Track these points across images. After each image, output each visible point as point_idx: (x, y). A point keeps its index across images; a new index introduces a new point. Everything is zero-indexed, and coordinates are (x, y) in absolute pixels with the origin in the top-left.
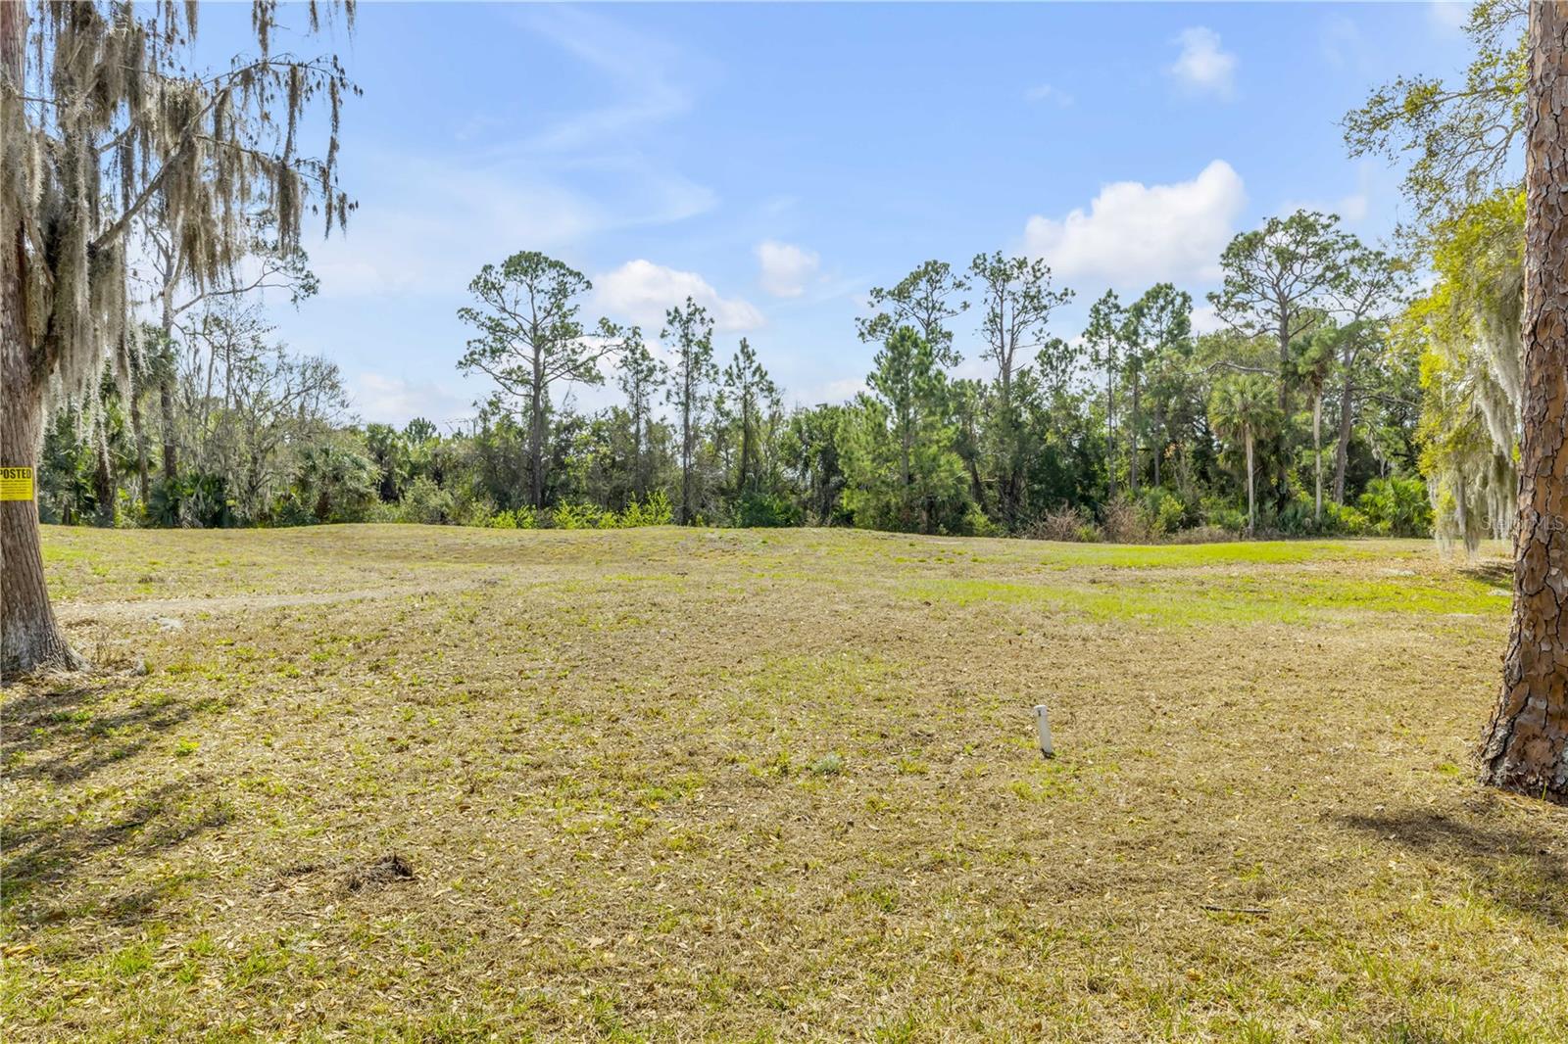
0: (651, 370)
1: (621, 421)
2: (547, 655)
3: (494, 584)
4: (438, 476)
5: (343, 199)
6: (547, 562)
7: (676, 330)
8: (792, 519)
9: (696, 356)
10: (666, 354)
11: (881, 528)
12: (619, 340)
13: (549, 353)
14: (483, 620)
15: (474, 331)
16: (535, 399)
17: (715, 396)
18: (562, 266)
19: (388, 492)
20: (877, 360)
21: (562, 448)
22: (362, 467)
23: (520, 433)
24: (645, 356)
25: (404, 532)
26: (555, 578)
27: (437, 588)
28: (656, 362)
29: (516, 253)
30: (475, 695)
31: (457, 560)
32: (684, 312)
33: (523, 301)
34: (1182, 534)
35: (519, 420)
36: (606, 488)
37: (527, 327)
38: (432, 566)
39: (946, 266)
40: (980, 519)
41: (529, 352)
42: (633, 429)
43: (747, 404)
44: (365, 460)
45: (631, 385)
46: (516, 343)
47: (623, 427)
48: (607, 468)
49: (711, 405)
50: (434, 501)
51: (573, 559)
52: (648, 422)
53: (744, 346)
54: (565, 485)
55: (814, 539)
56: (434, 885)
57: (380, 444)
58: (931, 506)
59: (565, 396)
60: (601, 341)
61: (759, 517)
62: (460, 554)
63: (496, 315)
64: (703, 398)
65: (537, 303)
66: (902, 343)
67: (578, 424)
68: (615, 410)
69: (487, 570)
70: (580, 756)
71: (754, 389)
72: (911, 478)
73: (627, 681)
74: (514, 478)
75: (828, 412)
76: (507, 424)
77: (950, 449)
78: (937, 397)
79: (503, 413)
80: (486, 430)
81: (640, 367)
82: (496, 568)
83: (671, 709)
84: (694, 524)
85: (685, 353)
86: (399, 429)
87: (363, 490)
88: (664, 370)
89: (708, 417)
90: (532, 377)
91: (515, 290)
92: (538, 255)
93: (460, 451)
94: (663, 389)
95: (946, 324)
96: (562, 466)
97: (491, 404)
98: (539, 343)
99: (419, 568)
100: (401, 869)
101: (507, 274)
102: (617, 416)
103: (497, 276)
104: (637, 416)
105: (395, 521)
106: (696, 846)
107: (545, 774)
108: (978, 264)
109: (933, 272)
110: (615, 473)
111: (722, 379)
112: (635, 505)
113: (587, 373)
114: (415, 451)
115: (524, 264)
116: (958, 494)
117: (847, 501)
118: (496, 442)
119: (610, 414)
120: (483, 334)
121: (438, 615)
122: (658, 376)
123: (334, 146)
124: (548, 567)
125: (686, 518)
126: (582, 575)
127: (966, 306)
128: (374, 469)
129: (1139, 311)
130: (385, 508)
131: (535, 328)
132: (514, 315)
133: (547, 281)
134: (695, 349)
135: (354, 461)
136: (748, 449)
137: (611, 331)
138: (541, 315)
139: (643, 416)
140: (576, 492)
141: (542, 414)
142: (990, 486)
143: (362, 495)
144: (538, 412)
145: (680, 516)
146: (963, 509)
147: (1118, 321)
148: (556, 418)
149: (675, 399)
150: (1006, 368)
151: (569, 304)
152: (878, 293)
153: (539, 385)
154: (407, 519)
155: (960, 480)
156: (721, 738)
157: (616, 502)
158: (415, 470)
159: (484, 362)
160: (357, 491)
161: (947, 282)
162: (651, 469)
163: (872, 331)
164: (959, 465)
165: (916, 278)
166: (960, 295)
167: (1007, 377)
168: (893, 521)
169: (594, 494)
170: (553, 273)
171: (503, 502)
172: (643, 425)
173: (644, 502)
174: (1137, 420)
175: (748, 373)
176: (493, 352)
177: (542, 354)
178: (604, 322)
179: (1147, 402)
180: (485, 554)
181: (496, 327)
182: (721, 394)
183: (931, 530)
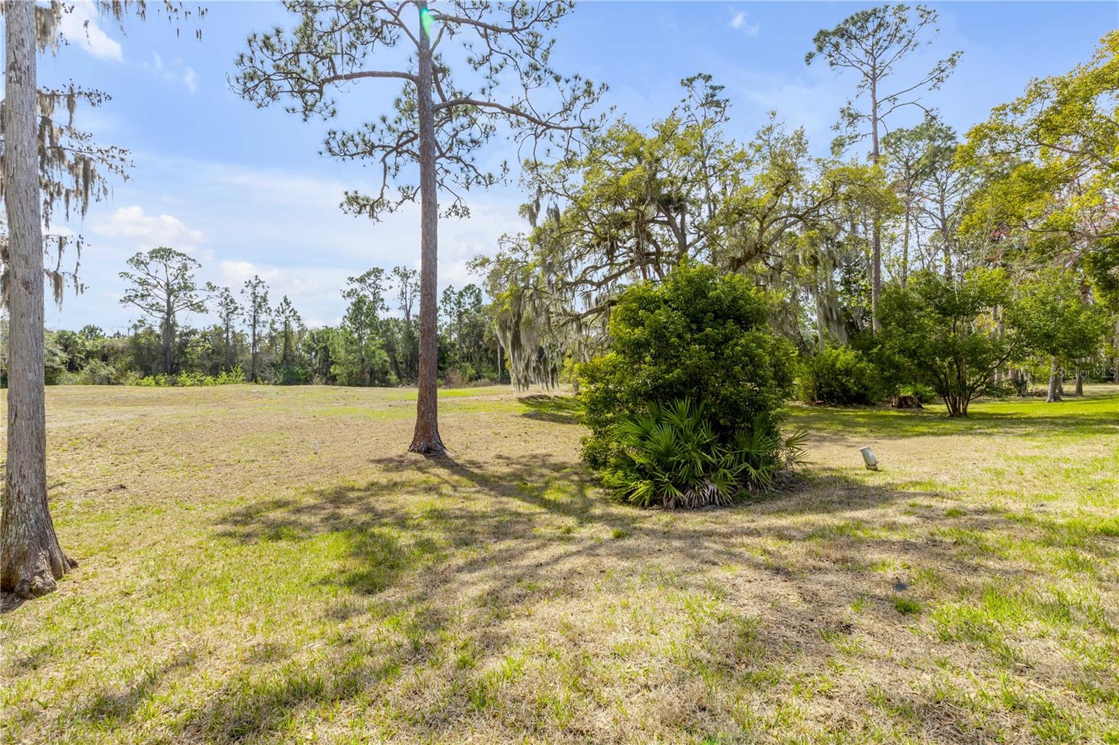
0: (236, 308)
1: (218, 332)
4: (105, 358)
7: (250, 290)
8: (307, 381)
9: (260, 303)
10: (245, 302)
11: (349, 385)
12: (217, 293)
13: (176, 297)
15: (129, 284)
16: (168, 320)
17: (270, 321)
18: (184, 255)
19: (72, 367)
20: (348, 310)
21: (183, 344)
22: (55, 355)
23: (158, 336)
24: (232, 301)
28: (238, 305)
29: (157, 247)
32: (254, 282)
33: (161, 272)
35: (158, 331)
36: (208, 364)
37: (163, 283)
39: (382, 270)
40: (394, 379)
41: (165, 297)
42: (225, 336)
43: (286, 325)
44: (58, 351)
45: (224, 315)
46: (155, 291)
47: (219, 334)
48: (208, 355)
49: (268, 325)
50: (104, 372)
52: (233, 332)
53: (285, 300)
54: (185, 362)
57: (66, 342)
58: (372, 372)
59: (185, 319)
60: (208, 293)
61: (291, 380)
63: (144, 277)
64: (264, 322)
65: (169, 273)
66: (360, 302)
67: (194, 332)
68: (215, 326)
69: (141, 409)
71: (291, 319)
72: (363, 360)
74: (154, 358)
75: (328, 330)
76: (150, 332)
77: (382, 348)
78: (375, 326)
79: (147, 326)
80: (136, 334)
81: (230, 307)
84: (256, 382)
85: (254, 302)
86: (78, 332)
87: (55, 366)
88: (242, 309)
89: (265, 331)
90: (166, 308)
91: (155, 266)
92: (170, 249)
93: (120, 345)
94: (242, 318)
95: (383, 295)
96: (183, 353)
97: (139, 321)
98: (170, 292)
101: (151, 257)
102: (216, 329)
103: (145, 258)
104: (227, 329)
105: (77, 383)
108: (396, 271)
109: (377, 272)
110: (214, 356)
111: (273, 314)
112: (224, 373)
113: (199, 308)
114: (89, 345)
115: (163, 254)
116: (384, 367)
117: (334, 370)
118: (143, 340)
119: (212, 328)
120: (136, 286)
122: (239, 311)
125: (253, 379)
127: (391, 287)
128: (63, 355)
129: (461, 294)
130: (70, 375)
131: (167, 284)
132: (155, 278)
133: (175, 263)
134: (259, 300)
135: (50, 351)
136: (287, 345)
137: (213, 288)
138: (171, 278)
139: (230, 329)
140: (191, 366)
141: (172, 327)
142: (401, 363)
143: (55, 370)
144: (169, 326)
145: (250, 377)
146: (386, 373)
147: (454, 297)
148: (180, 329)
149: (248, 322)
150: (408, 314)
151: (188, 274)
152: (351, 279)
153: (170, 312)
154: (85, 382)
155: (385, 361)
157: (214, 371)
158: (90, 355)
159: (136, 301)
160: (51, 367)
161: (383, 277)
162: (235, 355)
163: (349, 295)
164: (385, 356)
165: (369, 274)
166: (389, 283)
167: (408, 318)
168: (355, 380)
169: (202, 368)
170: (179, 258)
171: (147, 372)
172: (230, 334)
173: (229, 371)
174: (462, 338)
175: (287, 312)
176: (143, 296)
177: (172, 298)
178: (209, 284)
179: (465, 331)
181: (143, 283)
182: (273, 321)
183: (372, 385)
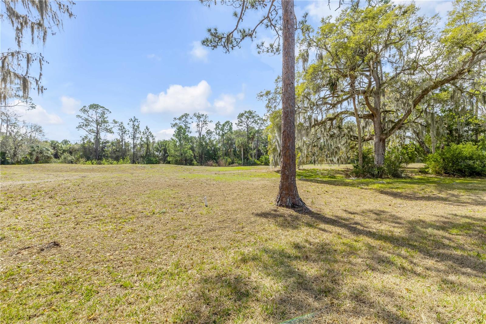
0: (125, 131)
1: (118, 142)
2: (98, 192)
3: (85, 177)
4: (71, 153)
5: (42, 87)
6: (99, 172)
7: (131, 123)
8: (157, 162)
9: (136, 129)
10: (129, 128)
11: (176, 164)
12: (118, 124)
13: (100, 126)
14: (81, 185)
15: (80, 120)
16: (97, 136)
17: (140, 137)
18: (104, 108)
19: (56, 156)
20: (175, 132)
21: (103, 148)
22: (48, 150)
23: (93, 143)
24: (124, 128)
25: (61, 166)
26: (101, 175)
27: (69, 178)
28: (127, 130)
29: (92, 104)
30: (78, 202)
31: (75, 172)
32: (133, 120)
33: (93, 115)
34: (231, 165)
35: (93, 141)
36: (114, 156)
37: (95, 120)
38: (68, 173)
39: (189, 115)
40: (195, 162)
41: (96, 126)
42: (121, 144)
43: (147, 139)
44: (50, 149)
45: (121, 134)
46: (92, 123)
47: (119, 143)
48: (114, 152)
49: (139, 139)
50: (69, 158)
51: (106, 171)
52: (125, 142)
53: (147, 128)
54: (104, 155)
55: (162, 167)
56: (65, 247)
57: (54, 145)
58: (186, 160)
59: (105, 136)
60: (114, 125)
61: (150, 162)
62: (76, 170)
63: (87, 117)
64: (137, 138)
65: (97, 115)
66: (180, 129)
67: (108, 142)
68: (117, 139)
69: (83, 174)
70: (106, 214)
71: (149, 136)
72: (182, 155)
73: (118, 197)
74: (91, 153)
75: (165, 141)
76: (90, 142)
77: (189, 149)
78: (187, 139)
79: (88, 139)
80: (84, 143)
81: (123, 130)
82: (85, 173)
83: (128, 203)
84: (135, 164)
85: (133, 128)
86: (60, 142)
87: (48, 155)
88: (129, 131)
89: (138, 142)
90: (96, 131)
91: (92, 112)
92: (98, 105)
93: (77, 147)
94: (128, 135)
95: (189, 125)
96: (104, 151)
97: (85, 137)
98: (98, 124)
99: (64, 174)
100: (56, 244)
101: (90, 108)
103: (87, 108)
105: (58, 163)
106: (133, 231)
107: (96, 219)
108: (195, 115)
109: (186, 115)
110: (117, 153)
111: (142, 134)
112: (121, 160)
113: (110, 131)
114: (64, 147)
115: (94, 107)
116: (191, 158)
117: (169, 159)
118: (86, 145)
119: (116, 140)
120: (83, 121)
121: (69, 184)
122: (127, 132)
123: (41, 75)
124: (100, 173)
125: (134, 162)
126: (108, 175)
127: (192, 122)
128: (52, 151)
129: (224, 125)
130: (55, 160)
131: (97, 121)
132: (91, 118)
133: (100, 110)
134: (136, 127)
135: (46, 149)
136: (148, 148)
137: (116, 122)
138: (98, 118)
139: (123, 141)
140: (107, 157)
141: (99, 139)
142: (197, 156)
143: (49, 157)
144: (97, 139)
145: (132, 162)
146: (192, 160)
147: (220, 127)
148: (102, 141)
149: (131, 137)
150: (200, 134)
151: (105, 116)
152: (175, 119)
153: (98, 133)
154: (62, 162)
155: (191, 155)
156: (140, 208)
157: (117, 159)
158: (64, 151)
159: (83, 127)
160: (47, 156)
161: (189, 118)
162: (125, 151)
163: (174, 126)
164: (191, 152)
165: (183, 116)
166: (191, 120)
167: (200, 136)
168: (178, 163)
169: (112, 157)
170: (102, 109)
171: (88, 159)
172: (123, 143)
173: (123, 159)
174: (224, 145)
175: (148, 133)
176: (86, 125)
177: (99, 127)
178: (114, 121)
179: (225, 142)
180: (83, 170)
181: (86, 120)
182: (142, 137)
183: (186, 165)
